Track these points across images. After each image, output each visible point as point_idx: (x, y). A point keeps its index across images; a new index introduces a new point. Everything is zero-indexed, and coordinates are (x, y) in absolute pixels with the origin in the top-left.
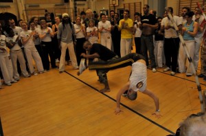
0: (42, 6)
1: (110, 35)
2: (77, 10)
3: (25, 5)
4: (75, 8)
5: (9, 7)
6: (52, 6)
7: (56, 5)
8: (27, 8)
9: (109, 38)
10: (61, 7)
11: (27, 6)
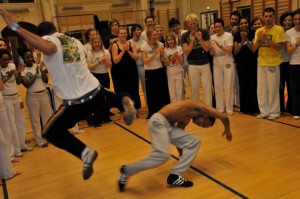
0: (88, 9)
1: (230, 60)
2: (155, 13)
3: (56, 6)
4: (152, 10)
5: (27, 11)
6: (107, 7)
7: (114, 6)
8: (60, 12)
9: (228, 66)
10: (125, 8)
11: (60, 8)
